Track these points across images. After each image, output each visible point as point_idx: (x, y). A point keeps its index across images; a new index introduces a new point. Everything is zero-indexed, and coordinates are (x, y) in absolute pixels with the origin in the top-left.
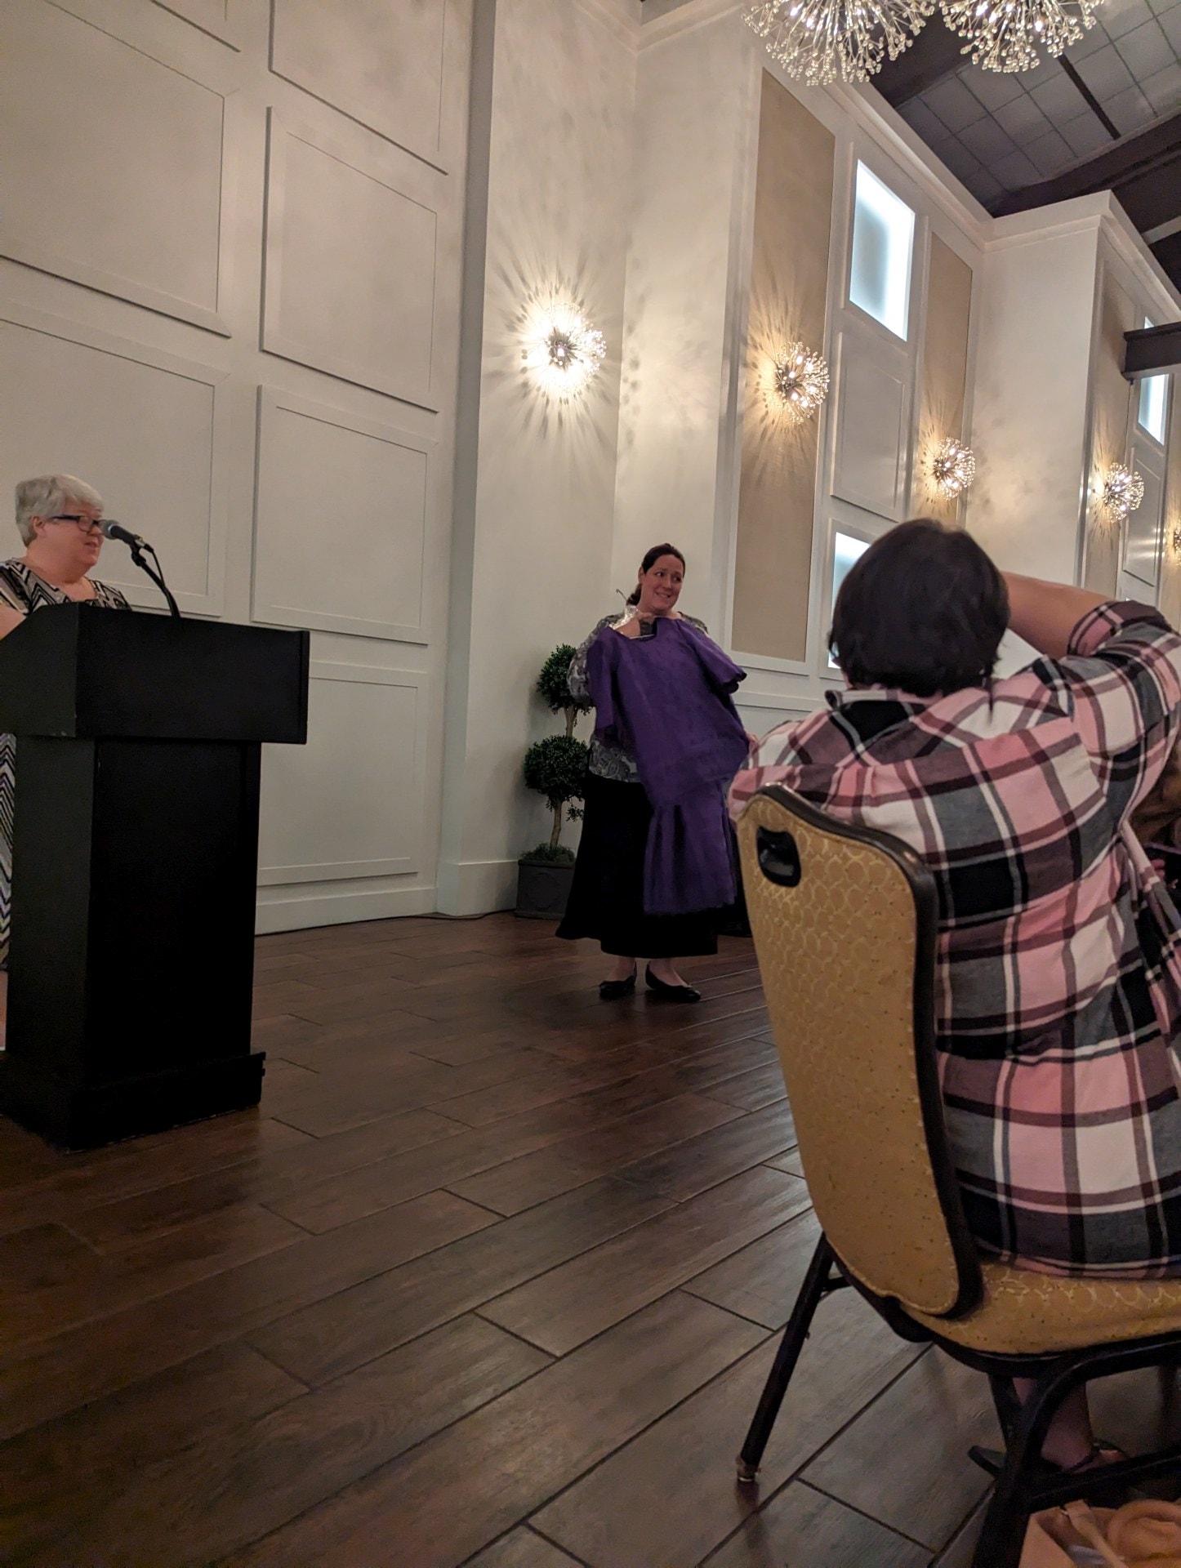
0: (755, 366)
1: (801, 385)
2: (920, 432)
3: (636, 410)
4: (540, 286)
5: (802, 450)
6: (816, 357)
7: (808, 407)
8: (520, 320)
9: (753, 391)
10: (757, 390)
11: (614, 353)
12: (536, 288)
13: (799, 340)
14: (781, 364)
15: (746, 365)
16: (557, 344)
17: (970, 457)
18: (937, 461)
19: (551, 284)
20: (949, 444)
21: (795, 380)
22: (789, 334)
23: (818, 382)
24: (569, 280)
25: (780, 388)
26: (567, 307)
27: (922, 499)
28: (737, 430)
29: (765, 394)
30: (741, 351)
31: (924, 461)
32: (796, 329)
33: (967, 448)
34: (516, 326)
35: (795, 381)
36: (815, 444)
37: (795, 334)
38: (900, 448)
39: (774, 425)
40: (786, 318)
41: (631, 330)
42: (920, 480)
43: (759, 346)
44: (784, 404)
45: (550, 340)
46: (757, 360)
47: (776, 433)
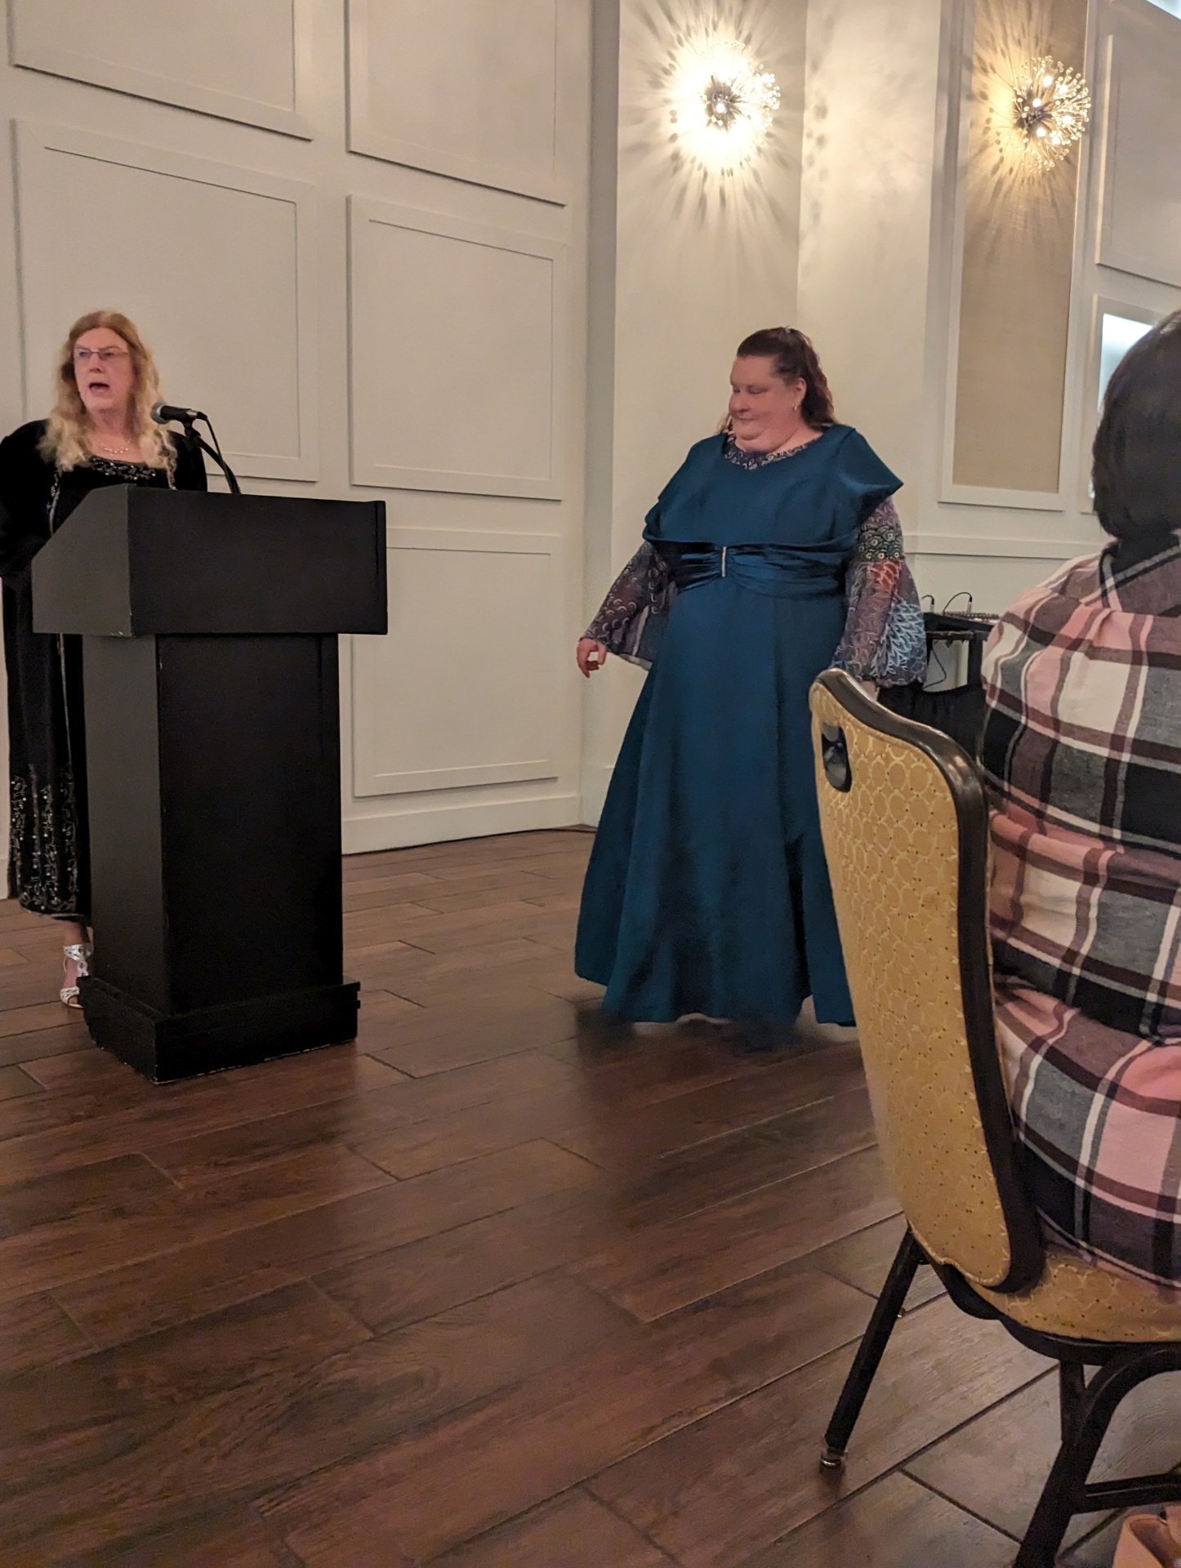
0: (984, 97)
1: (1050, 116)
3: (824, 174)
4: (692, 23)
6: (1070, 74)
7: (1061, 145)
8: (667, 72)
9: (980, 131)
10: (987, 129)
12: (688, 26)
13: (1049, 52)
14: (1021, 90)
15: (971, 97)
16: (715, 98)
19: (708, 18)
21: (1041, 110)
22: (1033, 46)
23: (1074, 109)
24: (731, 9)
25: (1020, 123)
26: (729, 46)
28: (958, 187)
29: (998, 134)
30: (964, 79)
32: (1045, 38)
34: (662, 80)
36: (1073, 194)
37: (1043, 45)
39: (1014, 174)
40: (1029, 25)
41: (815, 67)
43: (989, 69)
44: (1026, 144)
45: (706, 94)
46: (987, 89)
47: (1016, 185)
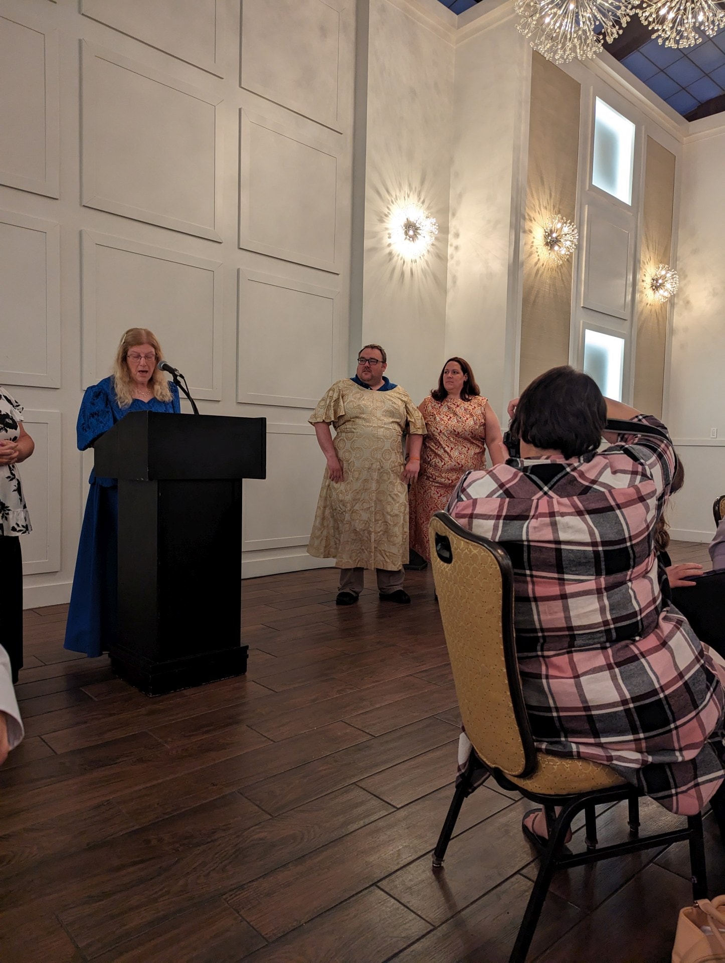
0: (531, 232)
1: (560, 241)
2: (641, 262)
3: (457, 263)
4: (398, 194)
5: (562, 280)
6: (569, 223)
7: (565, 254)
8: (386, 216)
9: (529, 247)
10: (532, 246)
11: (444, 229)
12: (396, 195)
13: (559, 212)
14: (547, 229)
15: (524, 232)
16: (409, 228)
17: (675, 276)
18: (653, 280)
19: (405, 192)
20: (661, 268)
22: (552, 210)
23: (571, 238)
24: (416, 188)
25: (547, 244)
26: (415, 205)
27: (643, 304)
28: (519, 272)
29: (537, 248)
30: (521, 223)
31: (644, 280)
32: (557, 206)
33: (673, 270)
34: (385, 220)
35: (557, 238)
36: (571, 276)
37: (557, 210)
38: (628, 274)
39: (544, 266)
40: (550, 200)
41: (454, 215)
42: (642, 292)
43: (533, 219)
44: (550, 253)
45: (404, 226)
46: (532, 228)
47: (545, 271)
